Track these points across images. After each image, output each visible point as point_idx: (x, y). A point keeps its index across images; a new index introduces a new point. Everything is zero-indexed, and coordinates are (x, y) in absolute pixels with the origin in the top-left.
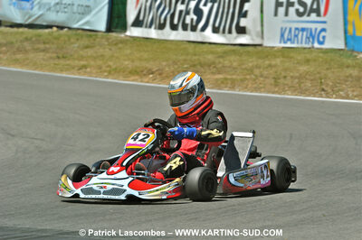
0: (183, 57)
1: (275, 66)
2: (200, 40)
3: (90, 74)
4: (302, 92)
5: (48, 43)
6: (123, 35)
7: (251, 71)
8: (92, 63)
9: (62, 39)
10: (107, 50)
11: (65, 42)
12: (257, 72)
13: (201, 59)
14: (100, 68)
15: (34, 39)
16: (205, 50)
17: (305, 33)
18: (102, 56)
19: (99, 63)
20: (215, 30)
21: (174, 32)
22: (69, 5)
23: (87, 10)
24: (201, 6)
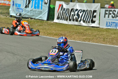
0: (73, 30)
1: (104, 34)
2: (79, 25)
4: (113, 44)
6: (52, 22)
7: (95, 36)
8: (42, 31)
9: (32, 22)
10: (47, 27)
11: (33, 23)
12: (97, 36)
13: (79, 31)
14: (45, 33)
16: (80, 28)
17: (114, 24)
18: (45, 29)
19: (44, 31)
20: (84, 21)
21: (70, 22)
22: (35, 11)
23: (41, 13)
24: (79, 13)
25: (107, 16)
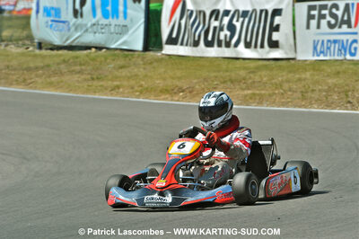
0: (213, 74)
1: (305, 79)
2: (234, 56)
3: (122, 94)
4: (328, 106)
5: (84, 65)
6: (159, 54)
7: (280, 85)
8: (125, 83)
9: (98, 59)
10: (141, 70)
11: (101, 63)
12: (286, 86)
13: (233, 74)
14: (132, 88)
15: (71, 60)
16: (238, 66)
17: (337, 45)
18: (136, 75)
19: (132, 82)
20: (248, 45)
21: (210, 49)
22: (106, 25)
23: (124, 29)
24: (234, 22)
25: (314, 23)
